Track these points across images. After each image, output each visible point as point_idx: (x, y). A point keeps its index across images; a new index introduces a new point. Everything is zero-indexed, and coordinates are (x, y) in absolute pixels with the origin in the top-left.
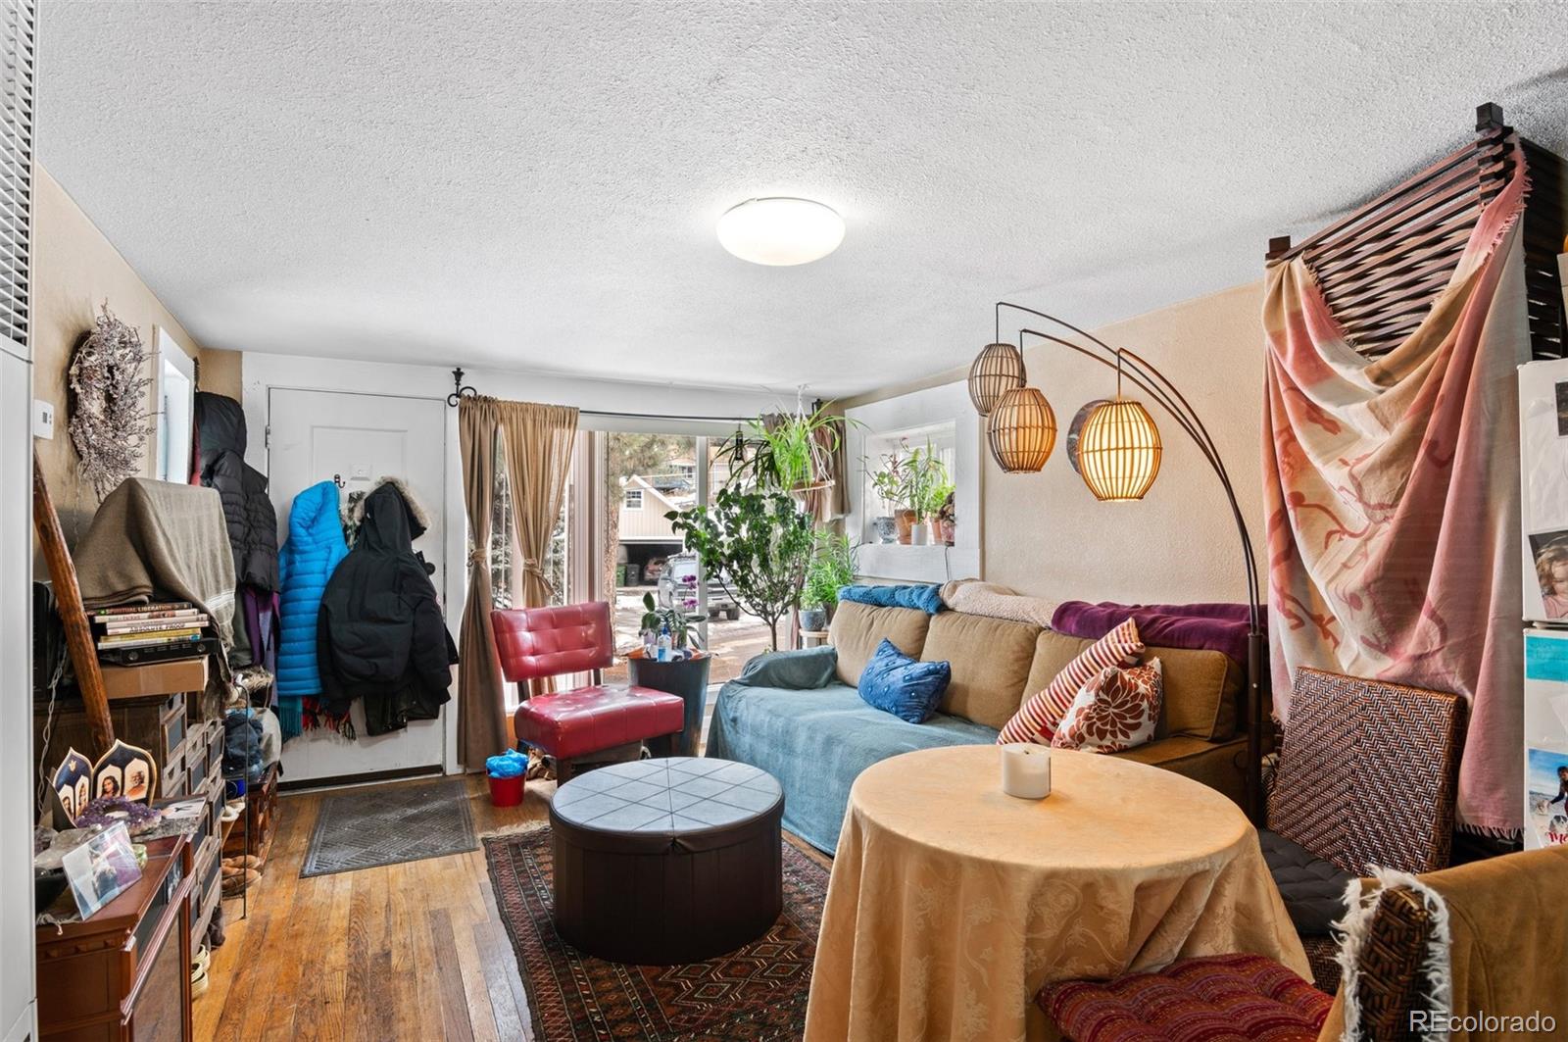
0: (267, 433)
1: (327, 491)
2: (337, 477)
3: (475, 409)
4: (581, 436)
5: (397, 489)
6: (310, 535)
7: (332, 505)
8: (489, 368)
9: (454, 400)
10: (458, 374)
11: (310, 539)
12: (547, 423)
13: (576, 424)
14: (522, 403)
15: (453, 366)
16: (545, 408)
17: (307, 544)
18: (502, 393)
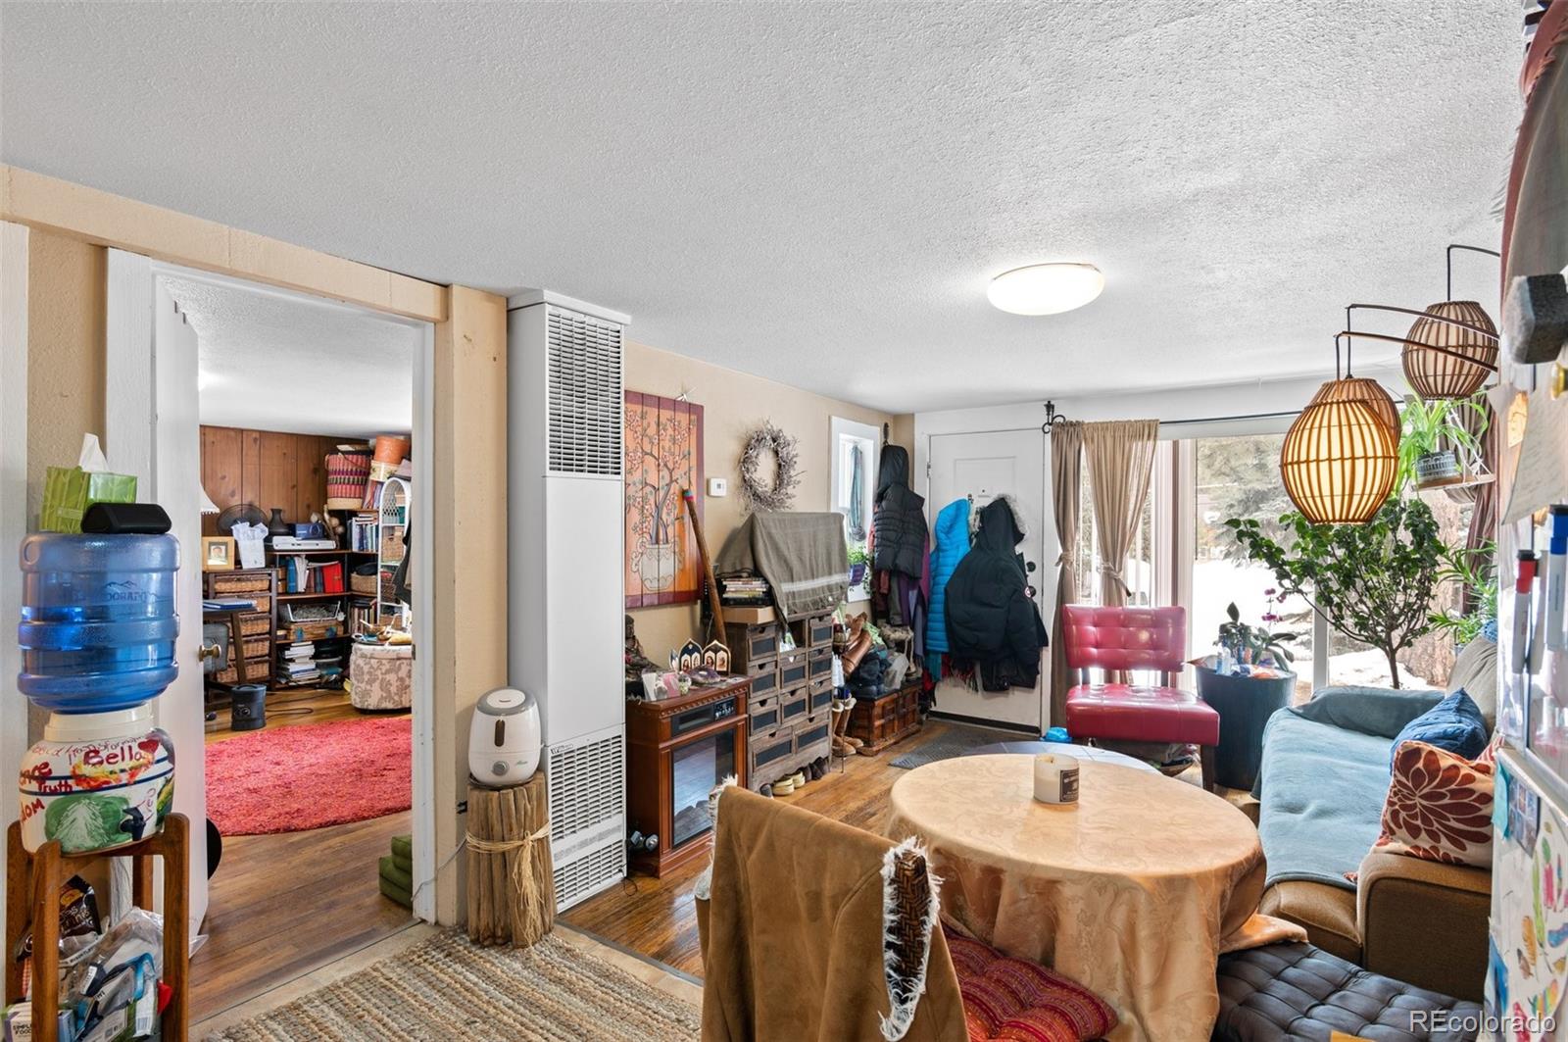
0: (929, 467)
1: (960, 507)
2: (970, 496)
3: (1064, 433)
4: (1164, 447)
5: (1006, 503)
6: (949, 538)
7: (963, 517)
8: (1077, 398)
9: (1047, 428)
10: (1050, 407)
11: (948, 542)
12: (1126, 438)
13: (1156, 436)
14: (1104, 423)
15: (1044, 400)
16: (1124, 424)
17: (946, 545)
18: (1089, 416)
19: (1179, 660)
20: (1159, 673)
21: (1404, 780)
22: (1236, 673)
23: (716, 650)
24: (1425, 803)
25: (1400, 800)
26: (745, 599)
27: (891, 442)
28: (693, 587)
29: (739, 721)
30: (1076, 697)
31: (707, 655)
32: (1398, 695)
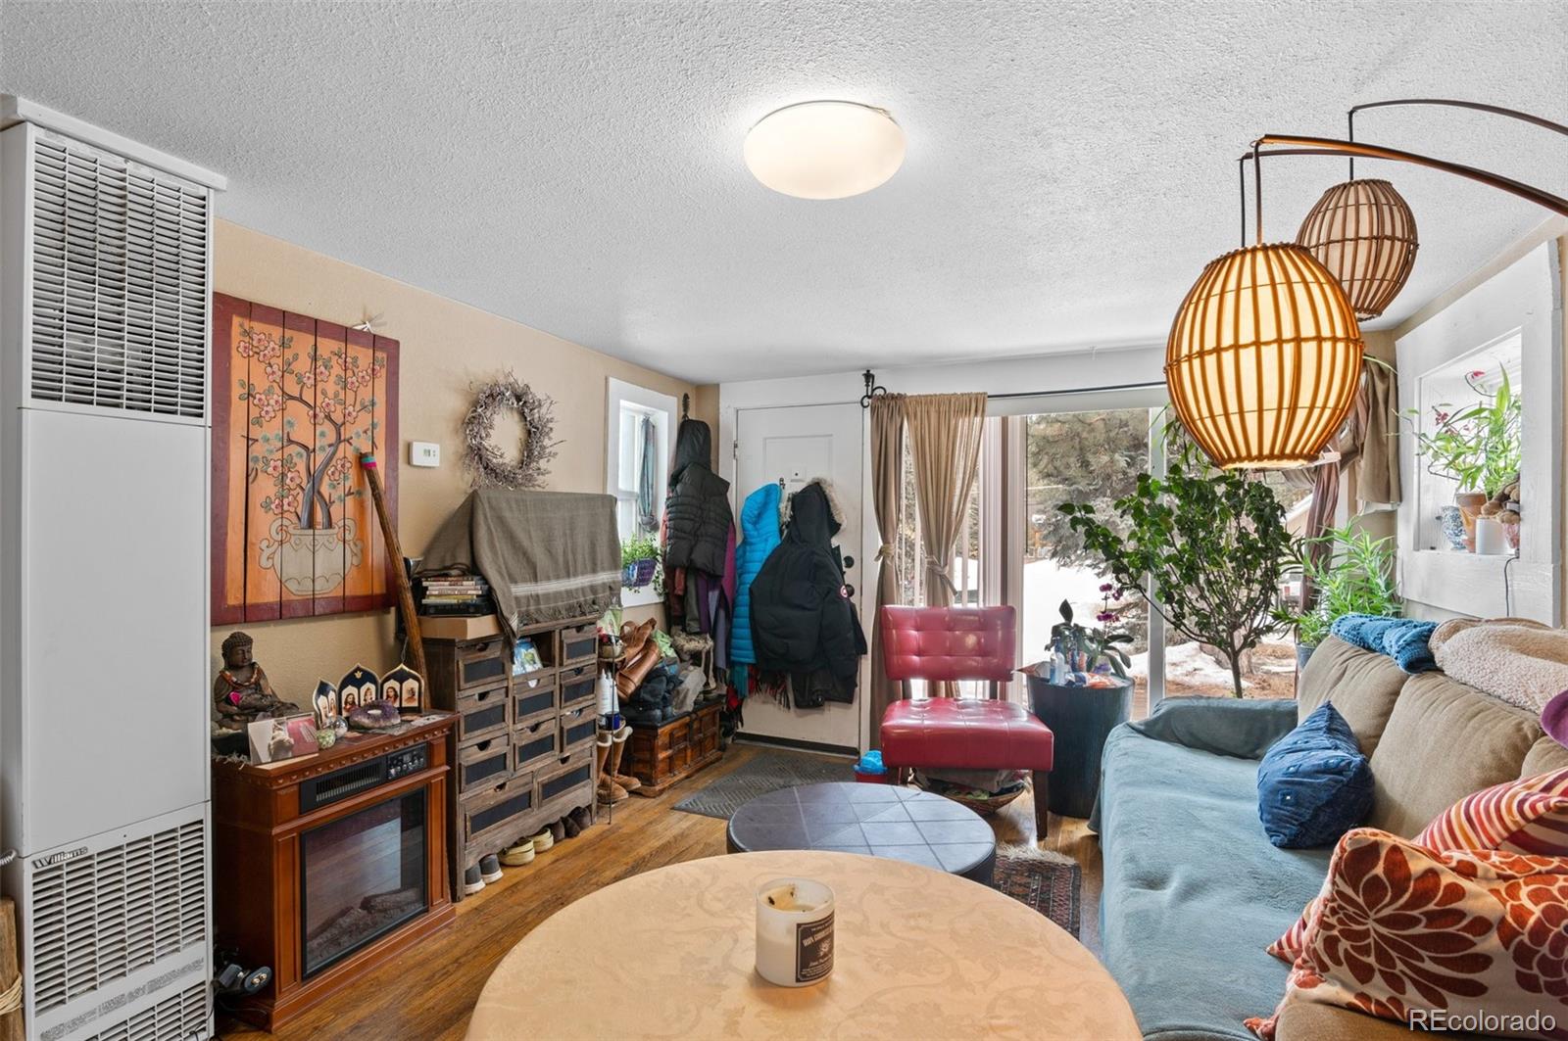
0: (736, 446)
1: (770, 492)
2: (782, 480)
3: (885, 407)
4: (993, 424)
5: (821, 488)
6: (757, 529)
7: (772, 505)
8: (897, 367)
9: (866, 401)
10: (869, 377)
11: (755, 533)
12: (952, 413)
13: (983, 411)
14: (927, 396)
15: (863, 369)
16: (949, 398)
17: (753, 537)
18: (912, 387)
19: (1009, 667)
20: (988, 682)
21: (1349, 892)
22: (1070, 682)
23: (401, 678)
24: (1384, 930)
25: (1340, 921)
26: (452, 605)
27: (692, 416)
28: (378, 588)
29: (435, 776)
30: (893, 719)
31: (387, 685)
32: (1240, 706)
